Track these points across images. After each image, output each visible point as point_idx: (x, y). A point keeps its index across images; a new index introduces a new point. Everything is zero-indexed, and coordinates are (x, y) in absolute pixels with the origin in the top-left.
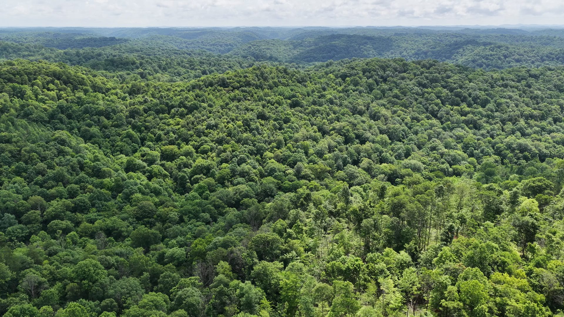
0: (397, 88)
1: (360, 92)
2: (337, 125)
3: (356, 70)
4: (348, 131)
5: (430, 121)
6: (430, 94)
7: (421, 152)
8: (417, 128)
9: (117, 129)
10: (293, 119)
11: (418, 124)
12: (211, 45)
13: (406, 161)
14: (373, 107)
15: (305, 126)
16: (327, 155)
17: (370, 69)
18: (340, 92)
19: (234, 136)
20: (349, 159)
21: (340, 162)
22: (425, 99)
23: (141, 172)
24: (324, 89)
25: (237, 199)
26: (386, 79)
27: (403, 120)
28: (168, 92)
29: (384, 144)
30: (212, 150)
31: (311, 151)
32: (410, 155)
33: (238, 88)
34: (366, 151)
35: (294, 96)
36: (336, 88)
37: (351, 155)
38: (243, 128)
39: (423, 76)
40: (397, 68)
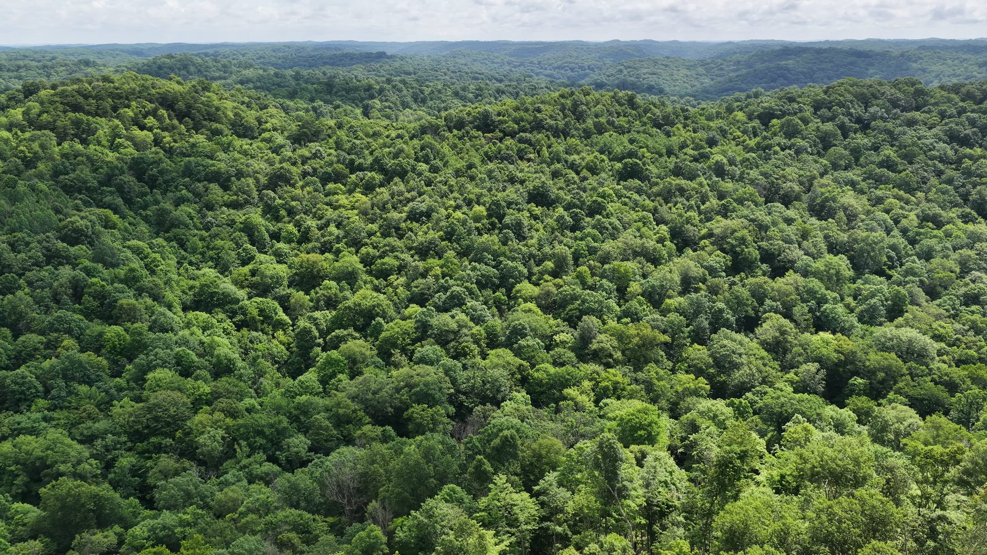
0: (892, 146)
1: (798, 152)
2: (719, 225)
3: (799, 103)
4: (743, 241)
5: (970, 227)
6: (978, 159)
7: (933, 307)
8: (933, 242)
9: (232, 211)
10: (611, 207)
11: (936, 232)
12: (555, 68)
13: (888, 330)
14: (822, 186)
15: (640, 224)
16: (675, 301)
17: (830, 102)
18: (748, 149)
19: (458, 241)
20: (729, 316)
21: (704, 321)
22: (963, 173)
23: (225, 312)
24: (712, 143)
25: (401, 401)
26: (869, 124)
27: (897, 222)
28: (370, 140)
29: (833, 280)
30: (401, 269)
31: (635, 287)
32: (901, 313)
33: (512, 135)
34: (781, 296)
35: (631, 154)
36: (744, 141)
37: (737, 304)
38: (485, 221)
39: (963, 118)
40: (899, 99)
